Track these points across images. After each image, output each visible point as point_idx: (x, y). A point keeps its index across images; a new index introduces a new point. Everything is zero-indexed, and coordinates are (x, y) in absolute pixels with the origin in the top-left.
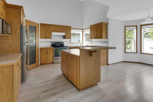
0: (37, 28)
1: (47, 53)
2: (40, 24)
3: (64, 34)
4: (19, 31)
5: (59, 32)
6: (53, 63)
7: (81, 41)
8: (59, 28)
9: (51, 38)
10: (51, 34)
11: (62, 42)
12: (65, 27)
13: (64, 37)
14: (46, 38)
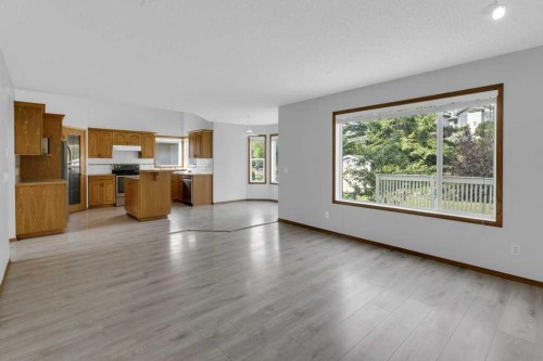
0: (82, 139)
1: (102, 185)
2: (89, 129)
3: (139, 148)
4: (59, 149)
5: (127, 144)
6: (115, 205)
7: (180, 164)
8: (128, 136)
9: (110, 156)
10: (111, 148)
11: (136, 165)
12: (142, 133)
13: (140, 155)
14: (100, 156)
